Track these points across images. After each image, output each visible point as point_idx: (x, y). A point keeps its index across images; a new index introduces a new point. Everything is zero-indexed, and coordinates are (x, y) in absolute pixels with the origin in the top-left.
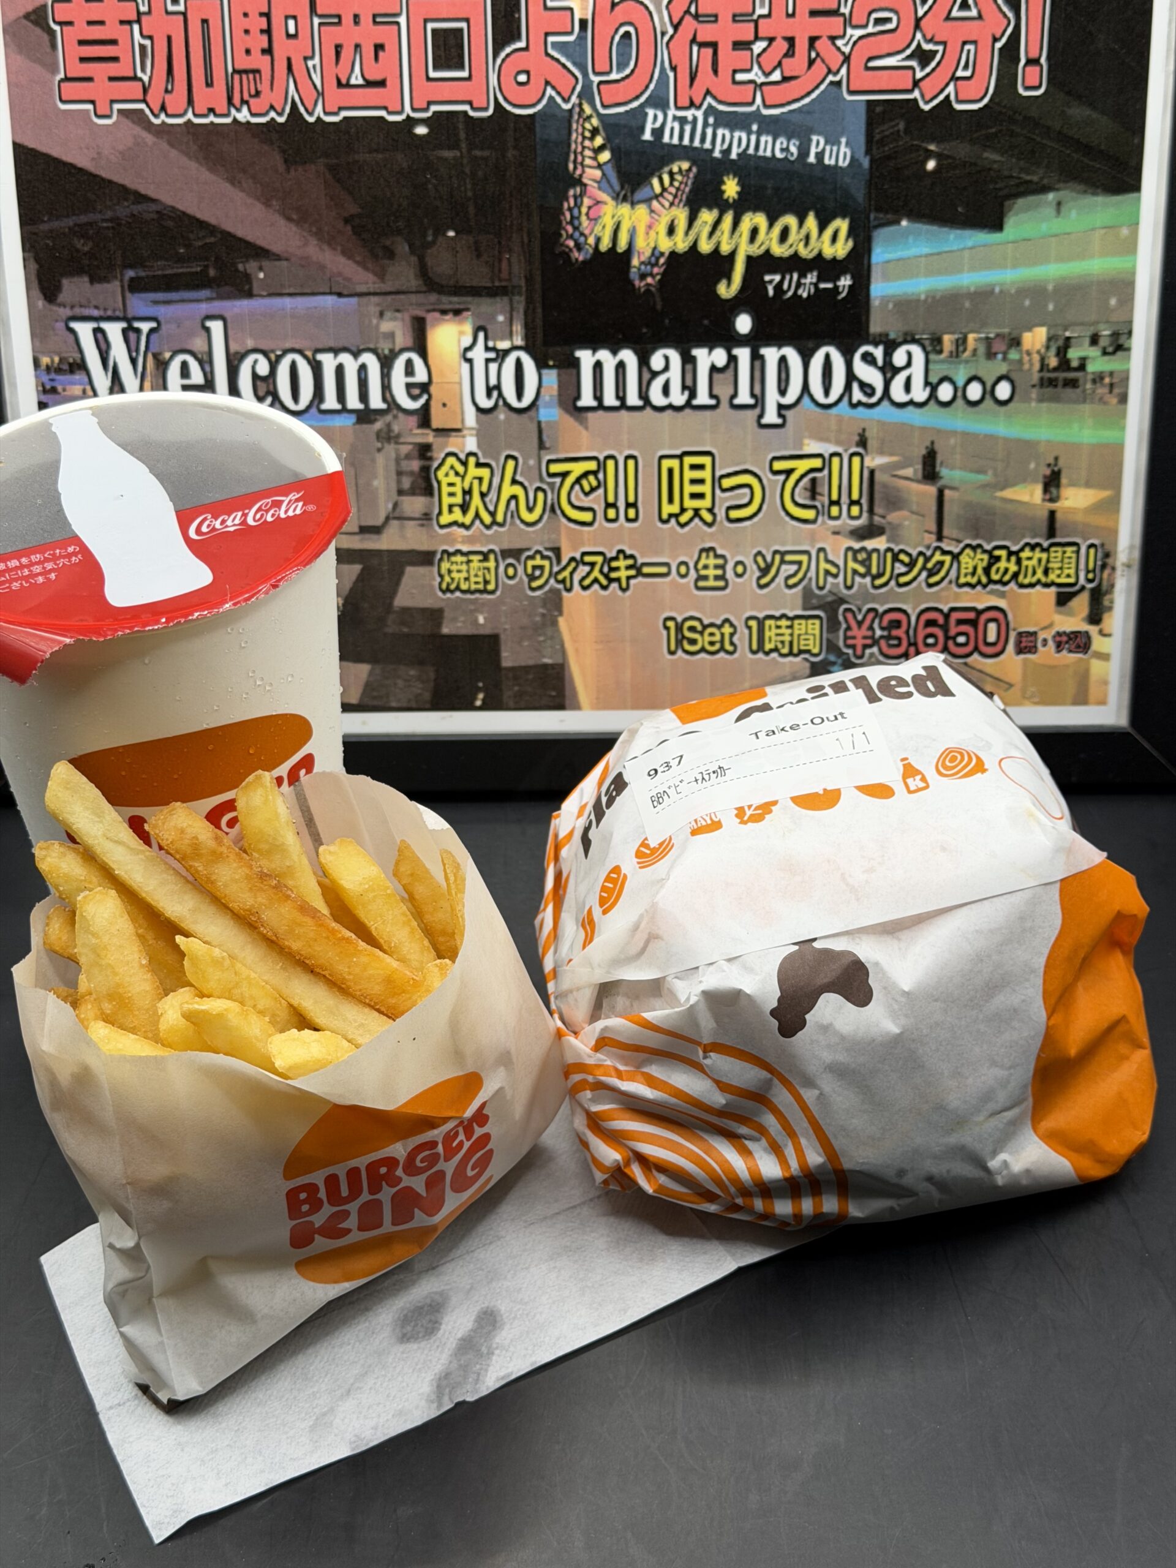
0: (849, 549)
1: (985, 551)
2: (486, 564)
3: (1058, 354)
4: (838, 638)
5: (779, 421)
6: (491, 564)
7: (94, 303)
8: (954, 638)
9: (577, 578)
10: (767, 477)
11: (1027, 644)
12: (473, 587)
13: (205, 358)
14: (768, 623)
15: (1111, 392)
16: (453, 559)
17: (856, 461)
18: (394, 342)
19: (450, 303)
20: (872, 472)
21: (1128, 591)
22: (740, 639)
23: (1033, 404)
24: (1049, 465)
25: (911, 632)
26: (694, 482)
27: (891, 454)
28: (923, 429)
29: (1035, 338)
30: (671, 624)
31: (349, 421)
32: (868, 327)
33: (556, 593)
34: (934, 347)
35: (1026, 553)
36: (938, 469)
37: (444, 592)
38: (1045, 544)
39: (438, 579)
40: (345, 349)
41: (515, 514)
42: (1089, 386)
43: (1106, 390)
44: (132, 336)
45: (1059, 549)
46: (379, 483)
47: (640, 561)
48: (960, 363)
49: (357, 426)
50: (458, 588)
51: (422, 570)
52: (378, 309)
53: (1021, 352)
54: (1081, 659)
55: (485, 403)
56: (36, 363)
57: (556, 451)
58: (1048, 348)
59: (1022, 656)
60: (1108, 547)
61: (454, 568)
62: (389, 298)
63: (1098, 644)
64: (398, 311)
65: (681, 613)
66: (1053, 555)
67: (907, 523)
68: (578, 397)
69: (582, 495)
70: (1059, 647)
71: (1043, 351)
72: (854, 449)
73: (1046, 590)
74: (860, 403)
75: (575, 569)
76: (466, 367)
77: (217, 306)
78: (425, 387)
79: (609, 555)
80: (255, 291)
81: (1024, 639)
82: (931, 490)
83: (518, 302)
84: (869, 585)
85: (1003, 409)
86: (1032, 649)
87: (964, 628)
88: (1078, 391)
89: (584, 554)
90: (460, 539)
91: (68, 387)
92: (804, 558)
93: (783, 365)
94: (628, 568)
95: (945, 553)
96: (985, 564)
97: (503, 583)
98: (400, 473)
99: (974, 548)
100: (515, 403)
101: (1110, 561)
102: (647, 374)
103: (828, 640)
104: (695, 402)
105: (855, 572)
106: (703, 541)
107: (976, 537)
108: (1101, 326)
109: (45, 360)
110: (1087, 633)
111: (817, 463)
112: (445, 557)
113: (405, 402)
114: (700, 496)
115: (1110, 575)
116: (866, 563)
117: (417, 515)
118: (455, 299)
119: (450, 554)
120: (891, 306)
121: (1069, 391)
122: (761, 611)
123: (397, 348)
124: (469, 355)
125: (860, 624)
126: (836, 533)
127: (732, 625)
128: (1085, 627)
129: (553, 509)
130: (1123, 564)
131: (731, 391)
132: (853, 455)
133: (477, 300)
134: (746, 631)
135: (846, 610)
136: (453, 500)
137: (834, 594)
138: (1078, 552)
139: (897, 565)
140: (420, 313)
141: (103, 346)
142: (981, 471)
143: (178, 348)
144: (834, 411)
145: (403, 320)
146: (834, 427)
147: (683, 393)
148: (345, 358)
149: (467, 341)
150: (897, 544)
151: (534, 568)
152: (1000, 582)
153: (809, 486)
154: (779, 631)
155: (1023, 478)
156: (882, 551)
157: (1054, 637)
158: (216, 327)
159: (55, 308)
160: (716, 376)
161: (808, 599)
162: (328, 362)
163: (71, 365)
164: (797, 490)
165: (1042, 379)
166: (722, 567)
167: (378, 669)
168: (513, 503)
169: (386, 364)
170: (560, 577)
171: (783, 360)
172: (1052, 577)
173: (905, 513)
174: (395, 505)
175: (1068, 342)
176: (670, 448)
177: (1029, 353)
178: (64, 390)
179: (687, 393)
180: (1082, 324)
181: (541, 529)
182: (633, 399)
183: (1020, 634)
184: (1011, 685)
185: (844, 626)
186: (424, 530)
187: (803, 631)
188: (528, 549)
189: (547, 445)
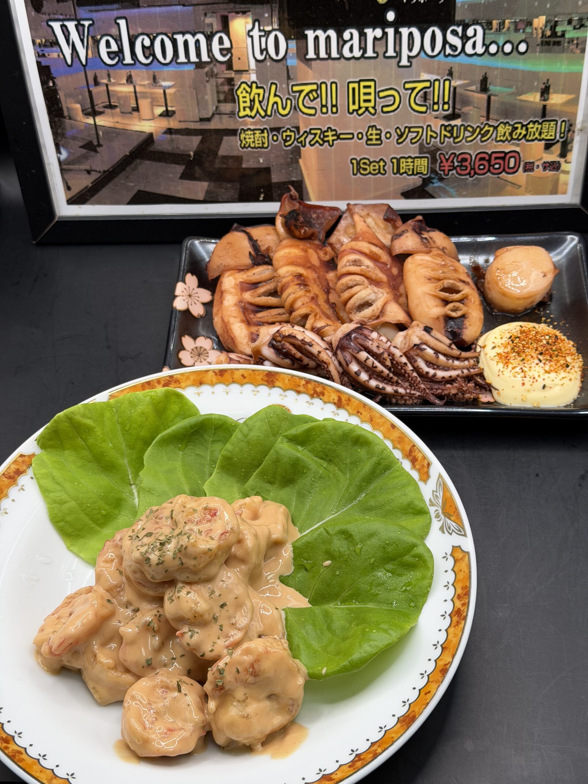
0: (442, 125)
1: (510, 125)
2: (263, 135)
3: (551, 29)
4: (436, 166)
5: (409, 64)
6: (265, 135)
7: (60, 12)
8: (493, 166)
9: (308, 140)
10: (402, 91)
11: (529, 167)
12: (257, 145)
13: (118, 38)
14: (402, 160)
15: (577, 47)
16: (247, 133)
17: (447, 83)
18: (212, 28)
19: (240, 8)
20: (455, 89)
21: (581, 142)
22: (388, 168)
23: (538, 54)
24: (544, 83)
25: (472, 163)
26: (365, 94)
27: (465, 80)
28: (481, 67)
29: (540, 22)
30: (354, 161)
31: (192, 67)
32: (454, 17)
33: (298, 148)
34: (488, 27)
35: (531, 125)
36: (488, 86)
37: (243, 148)
38: (540, 121)
39: (240, 142)
40: (188, 32)
41: (276, 111)
42: (566, 45)
43: (575, 47)
44: (81, 28)
45: (548, 123)
46: (208, 97)
47: (339, 132)
48: (501, 34)
49: (196, 70)
50: (249, 146)
51: (232, 138)
52: (203, 12)
53: (532, 29)
54: (555, 174)
55: (260, 57)
56: (34, 42)
57: (296, 80)
58: (546, 26)
59: (526, 173)
60: (570, 122)
61: (247, 137)
62: (209, 6)
63: (564, 166)
64: (214, 13)
65: (358, 156)
66: (544, 126)
67: (471, 112)
68: (307, 53)
69: (309, 102)
70: (545, 168)
71: (543, 28)
72: (446, 77)
73: (540, 143)
74: (449, 55)
75: (306, 137)
76: (249, 40)
77: (122, 12)
78: (229, 50)
79: (323, 130)
80: (141, 4)
81: (528, 166)
82: (484, 96)
83: (275, 7)
84: (452, 142)
85: (522, 56)
86: (532, 170)
87: (498, 161)
88: (561, 47)
89: (311, 129)
90: (249, 123)
91: (50, 54)
92: (420, 130)
93: (411, 37)
94: (333, 135)
95: (490, 126)
96: (510, 131)
97: (272, 144)
98: (218, 92)
99: (505, 124)
100: (274, 57)
101: (572, 128)
102: (341, 42)
103: (431, 168)
104: (366, 55)
105: (445, 136)
106: (370, 122)
107: (506, 118)
108: (573, 15)
109: (38, 41)
110: (559, 162)
111: (427, 84)
112: (243, 132)
113: (220, 58)
114: (369, 101)
115: (571, 135)
116: (451, 132)
117: (228, 112)
118: (243, 6)
119: (245, 131)
120: (466, 6)
121: (556, 48)
122: (398, 154)
123: (214, 32)
124: (251, 34)
125: (447, 160)
126: (436, 118)
127: (384, 161)
128: (558, 159)
129: (295, 108)
130: (579, 130)
131: (384, 50)
132: (445, 80)
133: (254, 6)
134: (391, 164)
135: (440, 154)
136: (245, 105)
137: (435, 147)
138: (557, 124)
139: (466, 132)
140: (225, 13)
141: (66, 34)
142: (510, 87)
143: (104, 33)
144: (437, 59)
145: (217, 17)
146: (436, 67)
147: (360, 51)
148: (188, 37)
149: (250, 26)
150: (467, 122)
151: (287, 136)
152: (517, 139)
153: (423, 95)
154: (407, 164)
155: (531, 90)
156: (459, 126)
157: (543, 164)
158: (122, 23)
159: (40, 15)
160: (376, 42)
161: (422, 149)
162: (180, 39)
163: (51, 43)
164: (417, 98)
165: (542, 42)
166: (380, 135)
167: (212, 184)
168: (275, 106)
169: (209, 38)
170: (299, 140)
171: (411, 34)
172: (543, 136)
173: (471, 108)
174: (217, 107)
175: (556, 23)
176: (354, 77)
177: (536, 29)
178: (49, 55)
179: (362, 51)
180: (564, 14)
181: (289, 118)
182: (334, 54)
183: (526, 163)
184: (520, 186)
185: (439, 161)
186: (232, 119)
187: (419, 164)
188: (283, 127)
189: (292, 77)
